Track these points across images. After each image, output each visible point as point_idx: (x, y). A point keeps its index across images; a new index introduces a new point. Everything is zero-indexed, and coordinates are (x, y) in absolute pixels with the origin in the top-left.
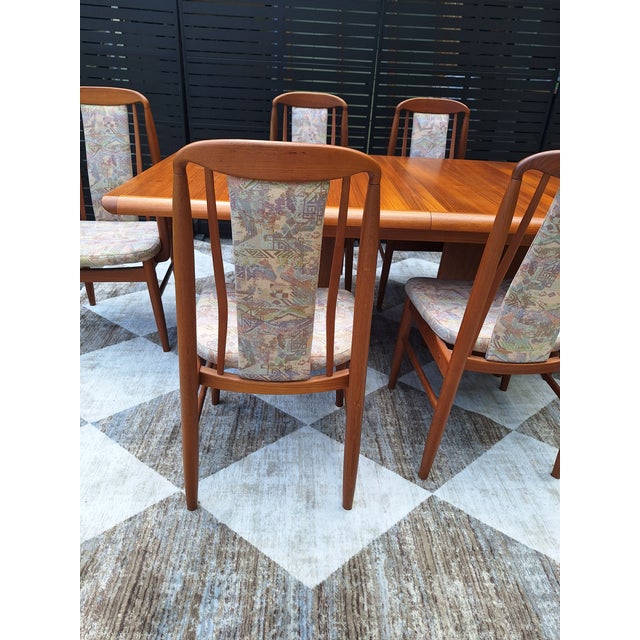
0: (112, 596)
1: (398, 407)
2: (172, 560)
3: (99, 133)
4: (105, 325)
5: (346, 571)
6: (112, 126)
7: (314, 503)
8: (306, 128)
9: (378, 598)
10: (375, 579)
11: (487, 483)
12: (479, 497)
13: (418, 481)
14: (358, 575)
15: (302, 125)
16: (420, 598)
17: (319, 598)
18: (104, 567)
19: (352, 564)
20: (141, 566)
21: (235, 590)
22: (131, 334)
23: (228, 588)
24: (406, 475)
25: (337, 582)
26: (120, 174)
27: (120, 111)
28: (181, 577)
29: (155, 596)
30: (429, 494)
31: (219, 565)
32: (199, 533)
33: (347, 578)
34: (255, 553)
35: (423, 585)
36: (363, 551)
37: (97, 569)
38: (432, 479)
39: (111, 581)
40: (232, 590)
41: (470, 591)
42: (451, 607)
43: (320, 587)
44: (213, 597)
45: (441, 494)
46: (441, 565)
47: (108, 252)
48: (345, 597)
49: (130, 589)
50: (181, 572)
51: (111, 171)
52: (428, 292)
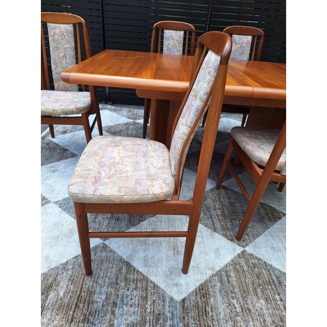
0: (66, 301)
1: (222, 200)
2: (100, 282)
3: (58, 40)
4: (60, 149)
5: (198, 292)
6: (65, 36)
7: (178, 251)
8: (171, 42)
9: (217, 309)
10: (215, 297)
11: (274, 244)
12: (271, 252)
13: (236, 241)
14: (205, 294)
15: (169, 40)
16: (241, 309)
17: (183, 307)
18: (61, 284)
19: (201, 288)
20: (82, 284)
21: (136, 301)
22: (74, 154)
23: (131, 299)
24: (229, 237)
25: (193, 298)
26: (69, 64)
27: (70, 28)
28: (105, 292)
29: (90, 302)
30: (242, 249)
31: (126, 285)
32: (114, 266)
33: (199, 296)
34: (145, 279)
35: (242, 302)
36: (206, 281)
37: (58, 285)
38: (244, 241)
39: (65, 292)
40: (133, 300)
41: (269, 306)
42: (259, 315)
43: (184, 301)
44: (123, 304)
45: (249, 249)
46: (251, 290)
47: (62, 108)
48: (198, 307)
49: (76, 298)
50: (104, 289)
51: (64, 62)
52: (246, 135)
